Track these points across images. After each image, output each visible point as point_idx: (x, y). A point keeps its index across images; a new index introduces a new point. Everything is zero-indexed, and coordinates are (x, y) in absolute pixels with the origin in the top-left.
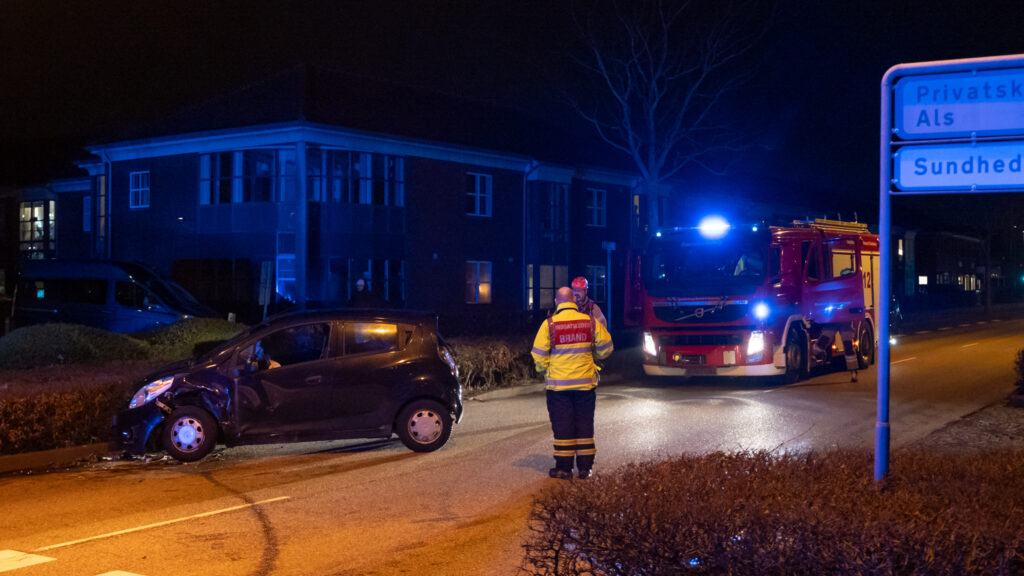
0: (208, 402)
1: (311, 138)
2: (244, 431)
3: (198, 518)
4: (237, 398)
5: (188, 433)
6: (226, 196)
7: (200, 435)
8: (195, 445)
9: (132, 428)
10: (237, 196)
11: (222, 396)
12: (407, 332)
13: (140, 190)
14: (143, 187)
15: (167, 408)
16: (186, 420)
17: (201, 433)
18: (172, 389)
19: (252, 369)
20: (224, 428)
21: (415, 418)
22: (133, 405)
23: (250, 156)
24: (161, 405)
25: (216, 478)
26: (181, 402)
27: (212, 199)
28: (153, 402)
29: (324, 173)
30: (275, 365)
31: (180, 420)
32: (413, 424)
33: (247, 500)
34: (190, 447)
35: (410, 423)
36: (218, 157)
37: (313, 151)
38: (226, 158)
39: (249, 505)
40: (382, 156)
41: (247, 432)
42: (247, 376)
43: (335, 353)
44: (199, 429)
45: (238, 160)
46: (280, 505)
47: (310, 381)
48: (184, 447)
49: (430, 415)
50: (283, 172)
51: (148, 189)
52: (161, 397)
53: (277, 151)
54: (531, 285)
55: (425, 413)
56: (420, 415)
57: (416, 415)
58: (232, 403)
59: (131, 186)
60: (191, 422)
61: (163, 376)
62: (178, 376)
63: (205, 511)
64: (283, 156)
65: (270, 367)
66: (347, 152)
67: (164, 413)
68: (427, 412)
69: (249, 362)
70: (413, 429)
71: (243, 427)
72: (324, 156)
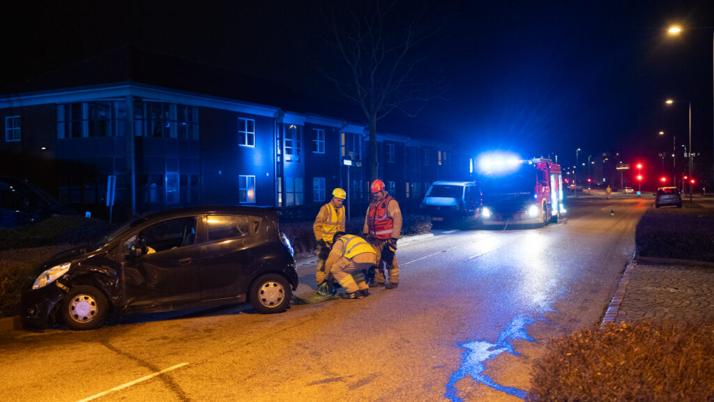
0: (101, 282)
1: (137, 93)
2: (130, 303)
3: (116, 392)
4: (124, 277)
5: (84, 307)
6: (77, 132)
7: (94, 308)
8: (90, 317)
9: (36, 306)
10: (85, 133)
11: (112, 277)
12: (256, 222)
13: (13, 129)
14: (15, 127)
15: (65, 288)
16: (82, 297)
17: (95, 307)
18: (69, 273)
19: (137, 254)
20: (113, 302)
21: (264, 288)
22: (35, 287)
23: (94, 105)
24: (60, 285)
25: (115, 345)
26: (76, 283)
27: (67, 135)
28: (54, 283)
29: (145, 117)
30: (151, 251)
31: (77, 297)
32: (262, 292)
33: (154, 369)
34: (85, 318)
35: (260, 292)
36: (70, 106)
37: (138, 102)
38: (77, 106)
39: (157, 374)
40: (184, 106)
41: (132, 304)
42: (132, 259)
43: (201, 240)
44: (93, 304)
45: (85, 108)
46: (183, 372)
47: (182, 263)
48: (81, 318)
49: (275, 285)
50: (117, 117)
51: (19, 128)
52: (61, 279)
53: (112, 102)
54: (280, 190)
55: (271, 284)
56: (267, 286)
57: (264, 286)
58: (120, 282)
59: (6, 125)
60: (86, 298)
61: (60, 262)
62: (74, 261)
63: (119, 384)
64: (117, 106)
65: (148, 253)
66: (161, 103)
67: (64, 292)
68: (273, 283)
69: (133, 249)
70: (262, 297)
71: (129, 301)
72: (145, 105)
